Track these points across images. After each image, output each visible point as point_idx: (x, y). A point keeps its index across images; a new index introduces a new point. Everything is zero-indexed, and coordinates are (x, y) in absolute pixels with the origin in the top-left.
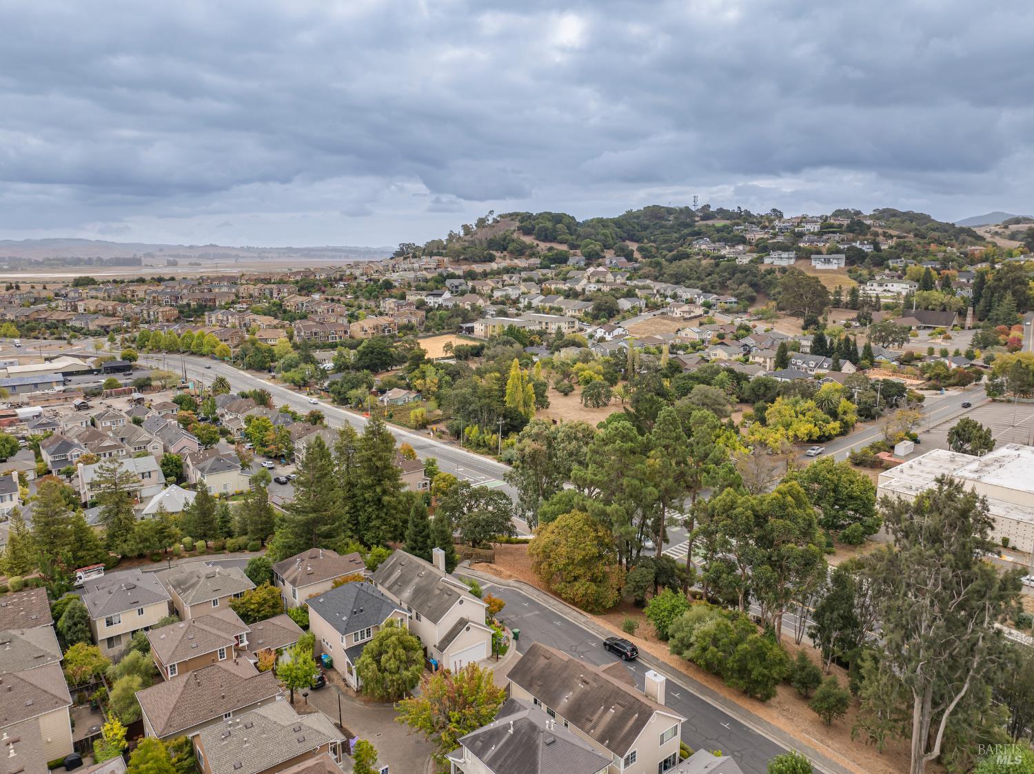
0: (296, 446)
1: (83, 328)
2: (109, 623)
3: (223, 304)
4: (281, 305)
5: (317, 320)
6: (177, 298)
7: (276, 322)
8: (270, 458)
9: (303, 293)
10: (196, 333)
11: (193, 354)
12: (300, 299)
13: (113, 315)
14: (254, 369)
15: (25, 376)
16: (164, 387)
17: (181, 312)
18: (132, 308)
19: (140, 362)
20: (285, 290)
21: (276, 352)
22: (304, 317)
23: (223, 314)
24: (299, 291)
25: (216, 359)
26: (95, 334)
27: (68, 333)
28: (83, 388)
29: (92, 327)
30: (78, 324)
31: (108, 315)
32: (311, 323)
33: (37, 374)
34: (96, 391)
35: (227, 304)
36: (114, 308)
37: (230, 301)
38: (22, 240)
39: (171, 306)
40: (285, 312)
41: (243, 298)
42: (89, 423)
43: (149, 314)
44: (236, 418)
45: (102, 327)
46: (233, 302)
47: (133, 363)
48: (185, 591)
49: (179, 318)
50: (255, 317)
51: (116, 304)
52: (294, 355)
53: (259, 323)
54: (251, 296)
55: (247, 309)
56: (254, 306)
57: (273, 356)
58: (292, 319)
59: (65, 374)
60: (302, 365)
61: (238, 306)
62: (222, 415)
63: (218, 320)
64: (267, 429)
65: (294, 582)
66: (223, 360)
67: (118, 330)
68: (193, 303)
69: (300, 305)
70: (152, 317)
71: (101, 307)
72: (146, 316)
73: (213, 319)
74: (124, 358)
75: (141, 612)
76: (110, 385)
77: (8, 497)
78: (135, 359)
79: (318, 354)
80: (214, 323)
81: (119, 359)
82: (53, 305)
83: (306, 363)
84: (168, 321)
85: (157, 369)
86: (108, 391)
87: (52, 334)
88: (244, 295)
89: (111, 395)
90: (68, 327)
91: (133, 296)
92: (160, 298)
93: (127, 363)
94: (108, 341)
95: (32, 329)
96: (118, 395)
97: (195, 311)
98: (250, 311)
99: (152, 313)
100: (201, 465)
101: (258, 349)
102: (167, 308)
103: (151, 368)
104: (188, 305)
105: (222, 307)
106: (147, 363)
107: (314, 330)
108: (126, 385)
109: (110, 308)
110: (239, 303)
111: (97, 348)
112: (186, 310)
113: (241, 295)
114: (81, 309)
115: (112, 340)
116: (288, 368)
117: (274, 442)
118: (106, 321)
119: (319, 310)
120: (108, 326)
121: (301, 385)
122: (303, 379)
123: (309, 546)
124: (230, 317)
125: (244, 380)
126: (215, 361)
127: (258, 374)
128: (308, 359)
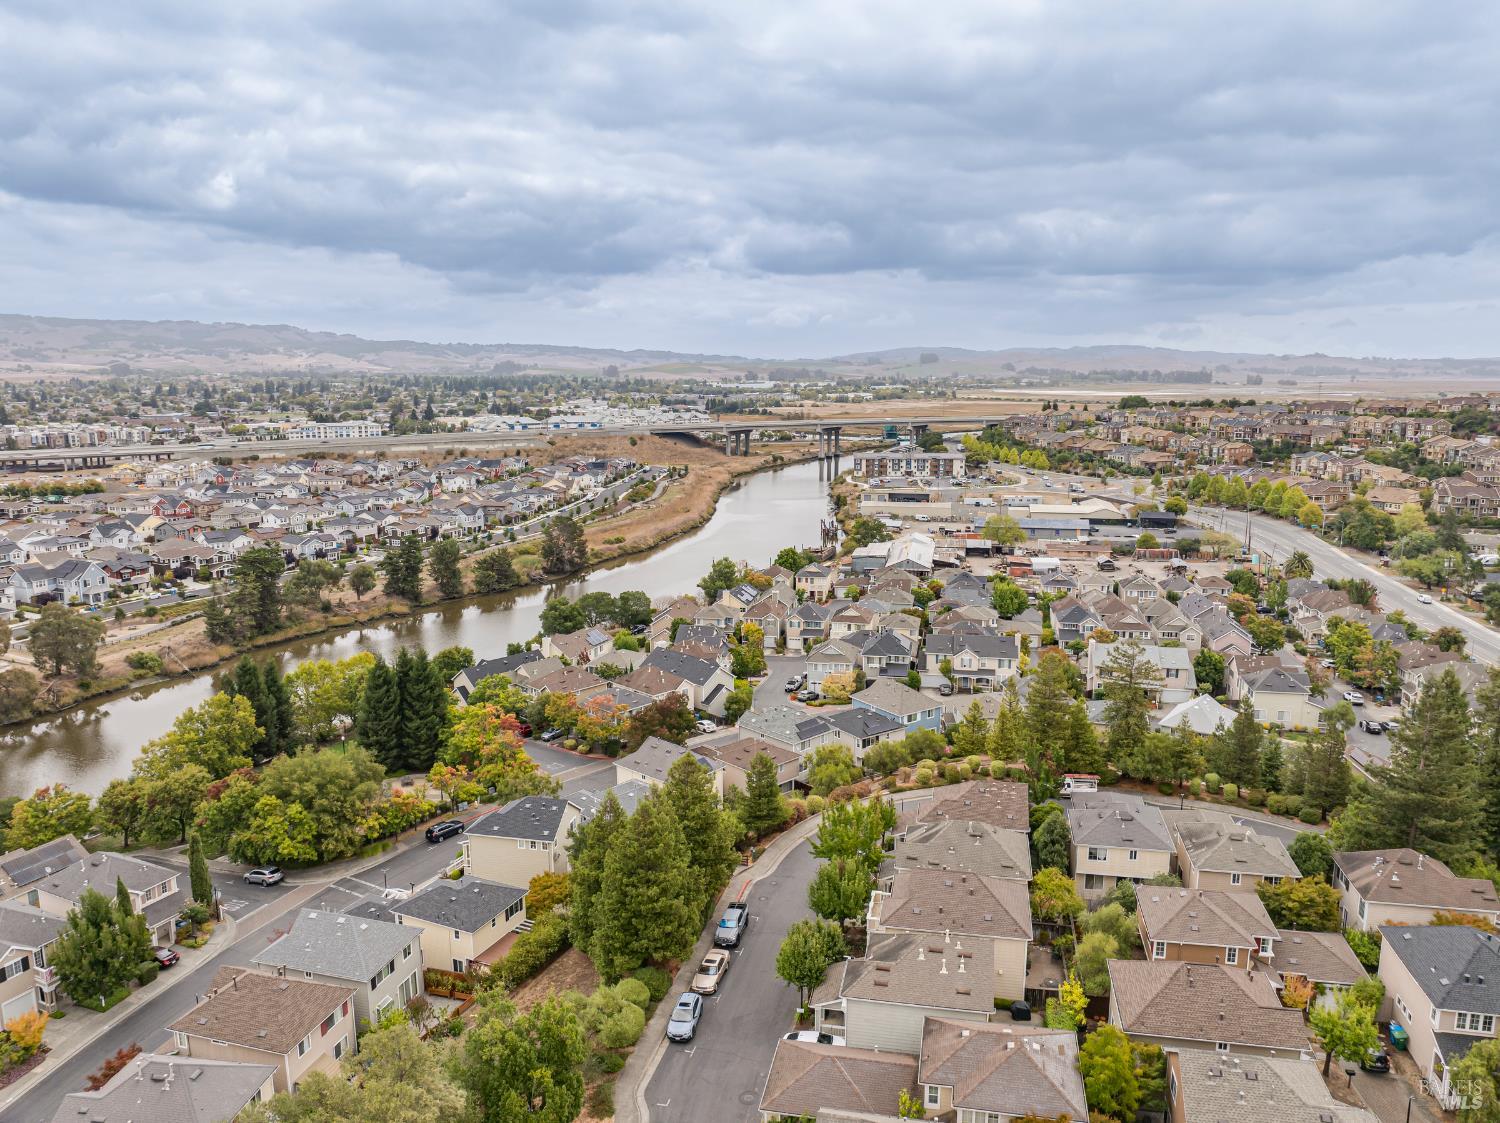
0: (1406, 679)
1: (1122, 464)
2: (1093, 856)
3: (1322, 443)
4: (1417, 451)
5: (1481, 479)
6: (1254, 431)
7: (1405, 477)
8: (1359, 688)
9: (1461, 433)
10: (1274, 484)
11: (1265, 513)
12: (1454, 443)
13: (1163, 449)
14: (1356, 548)
15: (1047, 517)
16: (1216, 556)
17: (1257, 451)
18: (1189, 442)
19: (1188, 517)
20: (1429, 428)
21: (1396, 525)
22: (1456, 473)
23: (1319, 458)
24: (1454, 429)
25: (1298, 525)
26: (1138, 473)
27: (1104, 469)
28: (1111, 542)
29: (1135, 463)
30: (1118, 458)
31: (1157, 449)
32: (1467, 483)
33: (1060, 517)
34: (1126, 549)
35: (1327, 443)
36: (1166, 441)
37: (1334, 440)
38: (1067, 347)
39: (1244, 441)
40: (1423, 462)
41: (1354, 436)
42: (1111, 589)
43: (1211, 451)
44: (1315, 617)
45: (1147, 464)
46: (1338, 442)
47: (1180, 517)
48: (1197, 847)
49: (1252, 460)
50: (1371, 466)
51: (1169, 435)
52: (1429, 533)
53: (1375, 477)
54: (1368, 434)
55: (1359, 453)
56: (1371, 449)
57: (1391, 530)
58: (1434, 475)
59: (1093, 521)
60: (1440, 551)
61: (1344, 448)
62: (1294, 610)
63: (1309, 468)
64: (1361, 643)
65: (1364, 891)
66: (1309, 528)
67: (1164, 471)
68: (1276, 440)
69: (1452, 453)
70: (1215, 456)
71: (1149, 438)
72: (1206, 453)
73: (1304, 464)
74: (1169, 509)
75: (1133, 855)
76: (1146, 543)
77: (1006, 663)
78: (1182, 511)
79: (1472, 537)
80: (1303, 471)
81: (1162, 509)
82: (1092, 431)
83: (1448, 548)
84: (1236, 462)
85: (1211, 528)
86: (1142, 550)
87: (1086, 468)
88: (1358, 432)
89: (1145, 556)
90: (1105, 461)
91: (1194, 425)
92: (1229, 430)
93: (1172, 516)
94: (1152, 483)
95: (1064, 461)
96: (1154, 557)
97: (1278, 451)
98: (1362, 457)
99: (1215, 451)
100: (1252, 676)
101: (1367, 517)
102: (1239, 445)
103: (1203, 527)
104: (1269, 442)
105: (1319, 448)
106: (1200, 520)
107: (1471, 495)
108: (1165, 546)
109: (1161, 439)
110: (1347, 443)
111: (1137, 492)
112: (1265, 449)
113: (1352, 431)
114: (1124, 439)
115: (1157, 483)
116: (1413, 552)
117: (1370, 665)
118: (1153, 457)
119: (1487, 463)
120: (1155, 464)
121: (1433, 583)
122: (1437, 574)
123: (1400, 841)
124: (1329, 464)
125: (1337, 563)
126: (1297, 528)
127: (1361, 556)
128: (1452, 542)
